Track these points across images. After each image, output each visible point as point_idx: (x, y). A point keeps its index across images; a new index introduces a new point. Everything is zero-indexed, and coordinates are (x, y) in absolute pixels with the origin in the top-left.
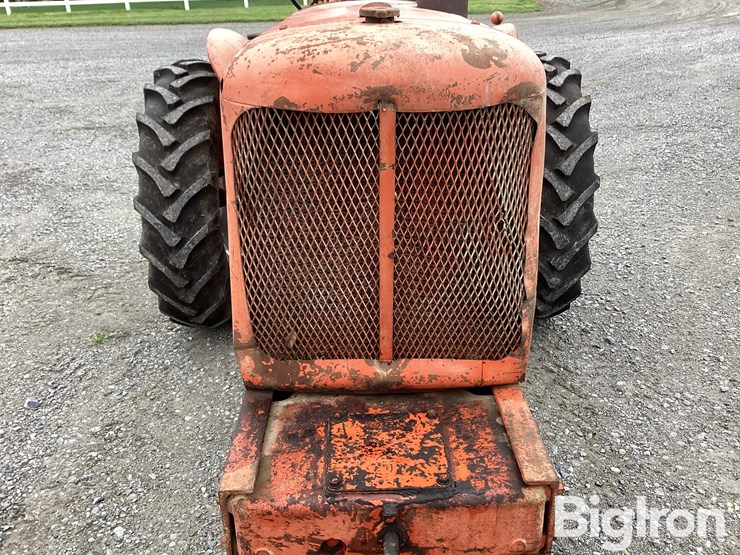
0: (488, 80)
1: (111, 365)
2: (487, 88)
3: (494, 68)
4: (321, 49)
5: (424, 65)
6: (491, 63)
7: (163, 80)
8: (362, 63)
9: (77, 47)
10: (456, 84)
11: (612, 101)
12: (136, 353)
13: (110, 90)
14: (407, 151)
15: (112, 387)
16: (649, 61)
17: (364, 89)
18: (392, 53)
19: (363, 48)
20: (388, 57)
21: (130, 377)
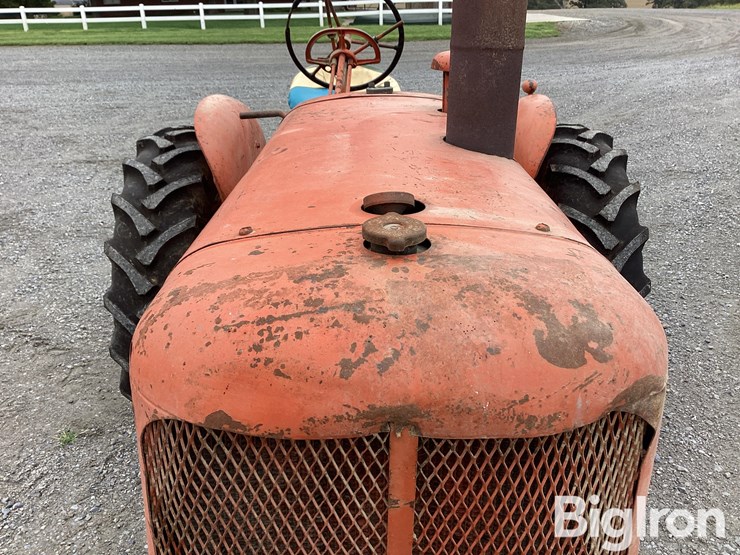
0: (582, 386)
1: (78, 474)
2: (580, 401)
3: (592, 366)
4: (291, 326)
5: (471, 367)
6: (588, 355)
7: (146, 153)
8: (360, 361)
9: (90, 68)
10: (526, 399)
11: (638, 141)
12: (108, 459)
13: (117, 118)
14: (435, 483)
15: (74, 507)
16: (673, 95)
17: (363, 408)
18: (413, 342)
19: (364, 329)
20: (405, 352)
21: (97, 494)
